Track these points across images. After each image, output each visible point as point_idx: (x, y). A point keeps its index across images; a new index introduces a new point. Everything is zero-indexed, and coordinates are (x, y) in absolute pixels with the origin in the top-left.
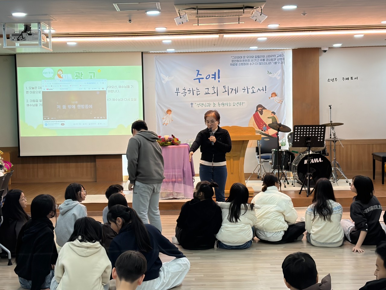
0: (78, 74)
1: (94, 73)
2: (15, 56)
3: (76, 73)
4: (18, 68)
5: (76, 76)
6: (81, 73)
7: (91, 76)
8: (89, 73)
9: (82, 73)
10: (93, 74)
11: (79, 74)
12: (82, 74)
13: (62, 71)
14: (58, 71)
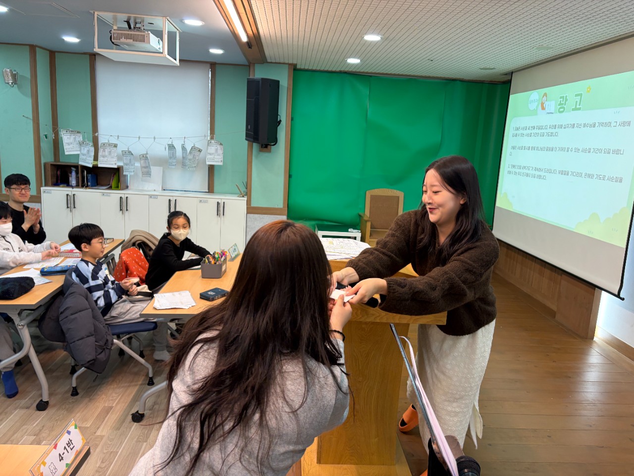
0: (562, 99)
1: (581, 95)
2: (512, 73)
3: (561, 98)
4: (511, 96)
5: (559, 105)
6: (566, 96)
7: (577, 102)
8: (576, 95)
9: (568, 98)
10: (579, 97)
11: (563, 101)
12: (566, 100)
13: (546, 97)
14: (543, 97)
